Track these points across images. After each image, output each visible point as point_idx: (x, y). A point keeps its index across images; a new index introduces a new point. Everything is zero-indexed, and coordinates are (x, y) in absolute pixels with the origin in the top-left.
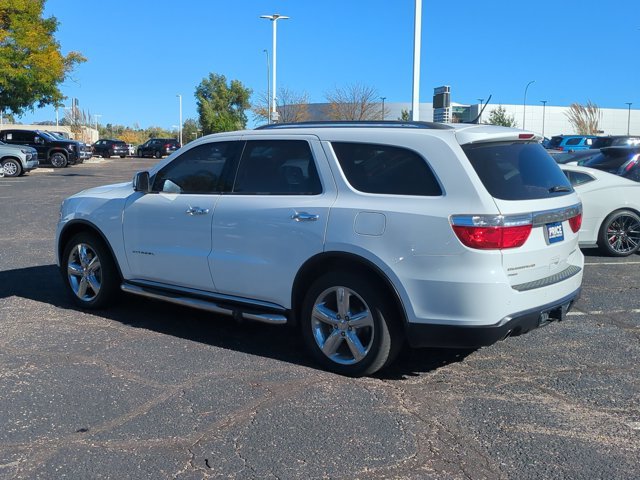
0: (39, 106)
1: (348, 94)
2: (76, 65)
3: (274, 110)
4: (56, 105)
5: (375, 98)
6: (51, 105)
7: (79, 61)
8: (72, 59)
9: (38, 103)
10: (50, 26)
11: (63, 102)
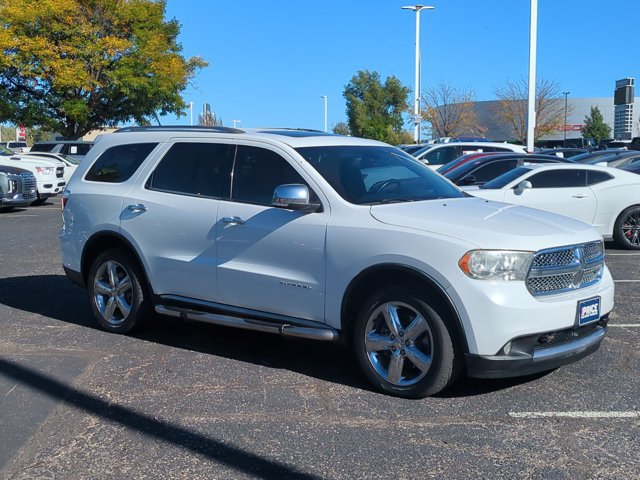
0: (161, 114)
2: (197, 69)
3: (416, 112)
4: (178, 114)
6: (173, 113)
7: (201, 66)
8: (194, 64)
9: (161, 111)
10: (172, 30)
11: (185, 110)
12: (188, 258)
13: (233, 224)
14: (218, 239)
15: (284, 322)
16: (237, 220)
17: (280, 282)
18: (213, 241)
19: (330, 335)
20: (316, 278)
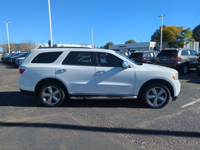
1: (25, 41)
3: (9, 45)
5: (32, 42)
12: (85, 83)
13: (102, 73)
14: (97, 77)
15: (121, 96)
16: (103, 71)
17: (120, 86)
18: (95, 78)
19: (136, 97)
20: (132, 84)
